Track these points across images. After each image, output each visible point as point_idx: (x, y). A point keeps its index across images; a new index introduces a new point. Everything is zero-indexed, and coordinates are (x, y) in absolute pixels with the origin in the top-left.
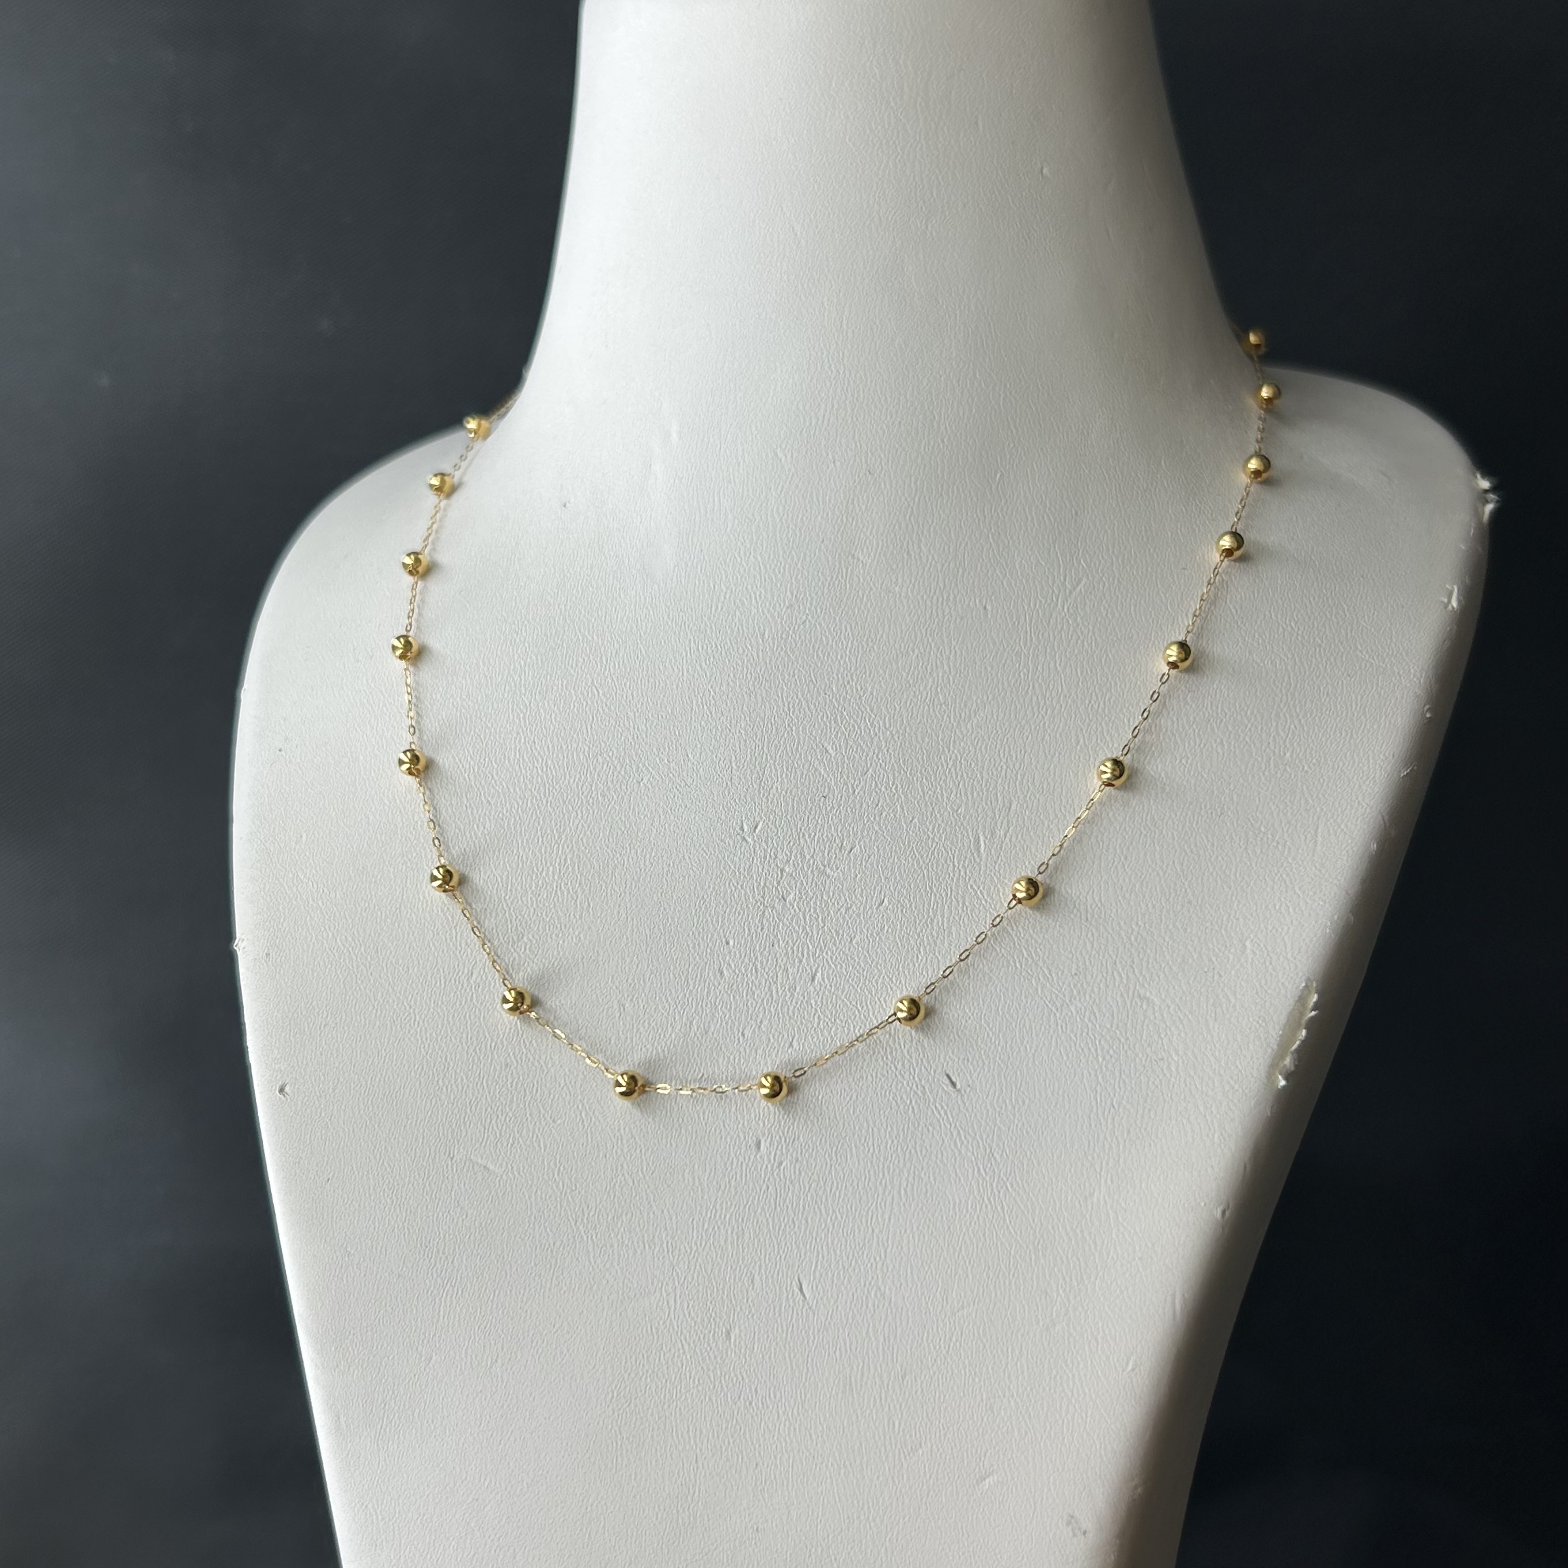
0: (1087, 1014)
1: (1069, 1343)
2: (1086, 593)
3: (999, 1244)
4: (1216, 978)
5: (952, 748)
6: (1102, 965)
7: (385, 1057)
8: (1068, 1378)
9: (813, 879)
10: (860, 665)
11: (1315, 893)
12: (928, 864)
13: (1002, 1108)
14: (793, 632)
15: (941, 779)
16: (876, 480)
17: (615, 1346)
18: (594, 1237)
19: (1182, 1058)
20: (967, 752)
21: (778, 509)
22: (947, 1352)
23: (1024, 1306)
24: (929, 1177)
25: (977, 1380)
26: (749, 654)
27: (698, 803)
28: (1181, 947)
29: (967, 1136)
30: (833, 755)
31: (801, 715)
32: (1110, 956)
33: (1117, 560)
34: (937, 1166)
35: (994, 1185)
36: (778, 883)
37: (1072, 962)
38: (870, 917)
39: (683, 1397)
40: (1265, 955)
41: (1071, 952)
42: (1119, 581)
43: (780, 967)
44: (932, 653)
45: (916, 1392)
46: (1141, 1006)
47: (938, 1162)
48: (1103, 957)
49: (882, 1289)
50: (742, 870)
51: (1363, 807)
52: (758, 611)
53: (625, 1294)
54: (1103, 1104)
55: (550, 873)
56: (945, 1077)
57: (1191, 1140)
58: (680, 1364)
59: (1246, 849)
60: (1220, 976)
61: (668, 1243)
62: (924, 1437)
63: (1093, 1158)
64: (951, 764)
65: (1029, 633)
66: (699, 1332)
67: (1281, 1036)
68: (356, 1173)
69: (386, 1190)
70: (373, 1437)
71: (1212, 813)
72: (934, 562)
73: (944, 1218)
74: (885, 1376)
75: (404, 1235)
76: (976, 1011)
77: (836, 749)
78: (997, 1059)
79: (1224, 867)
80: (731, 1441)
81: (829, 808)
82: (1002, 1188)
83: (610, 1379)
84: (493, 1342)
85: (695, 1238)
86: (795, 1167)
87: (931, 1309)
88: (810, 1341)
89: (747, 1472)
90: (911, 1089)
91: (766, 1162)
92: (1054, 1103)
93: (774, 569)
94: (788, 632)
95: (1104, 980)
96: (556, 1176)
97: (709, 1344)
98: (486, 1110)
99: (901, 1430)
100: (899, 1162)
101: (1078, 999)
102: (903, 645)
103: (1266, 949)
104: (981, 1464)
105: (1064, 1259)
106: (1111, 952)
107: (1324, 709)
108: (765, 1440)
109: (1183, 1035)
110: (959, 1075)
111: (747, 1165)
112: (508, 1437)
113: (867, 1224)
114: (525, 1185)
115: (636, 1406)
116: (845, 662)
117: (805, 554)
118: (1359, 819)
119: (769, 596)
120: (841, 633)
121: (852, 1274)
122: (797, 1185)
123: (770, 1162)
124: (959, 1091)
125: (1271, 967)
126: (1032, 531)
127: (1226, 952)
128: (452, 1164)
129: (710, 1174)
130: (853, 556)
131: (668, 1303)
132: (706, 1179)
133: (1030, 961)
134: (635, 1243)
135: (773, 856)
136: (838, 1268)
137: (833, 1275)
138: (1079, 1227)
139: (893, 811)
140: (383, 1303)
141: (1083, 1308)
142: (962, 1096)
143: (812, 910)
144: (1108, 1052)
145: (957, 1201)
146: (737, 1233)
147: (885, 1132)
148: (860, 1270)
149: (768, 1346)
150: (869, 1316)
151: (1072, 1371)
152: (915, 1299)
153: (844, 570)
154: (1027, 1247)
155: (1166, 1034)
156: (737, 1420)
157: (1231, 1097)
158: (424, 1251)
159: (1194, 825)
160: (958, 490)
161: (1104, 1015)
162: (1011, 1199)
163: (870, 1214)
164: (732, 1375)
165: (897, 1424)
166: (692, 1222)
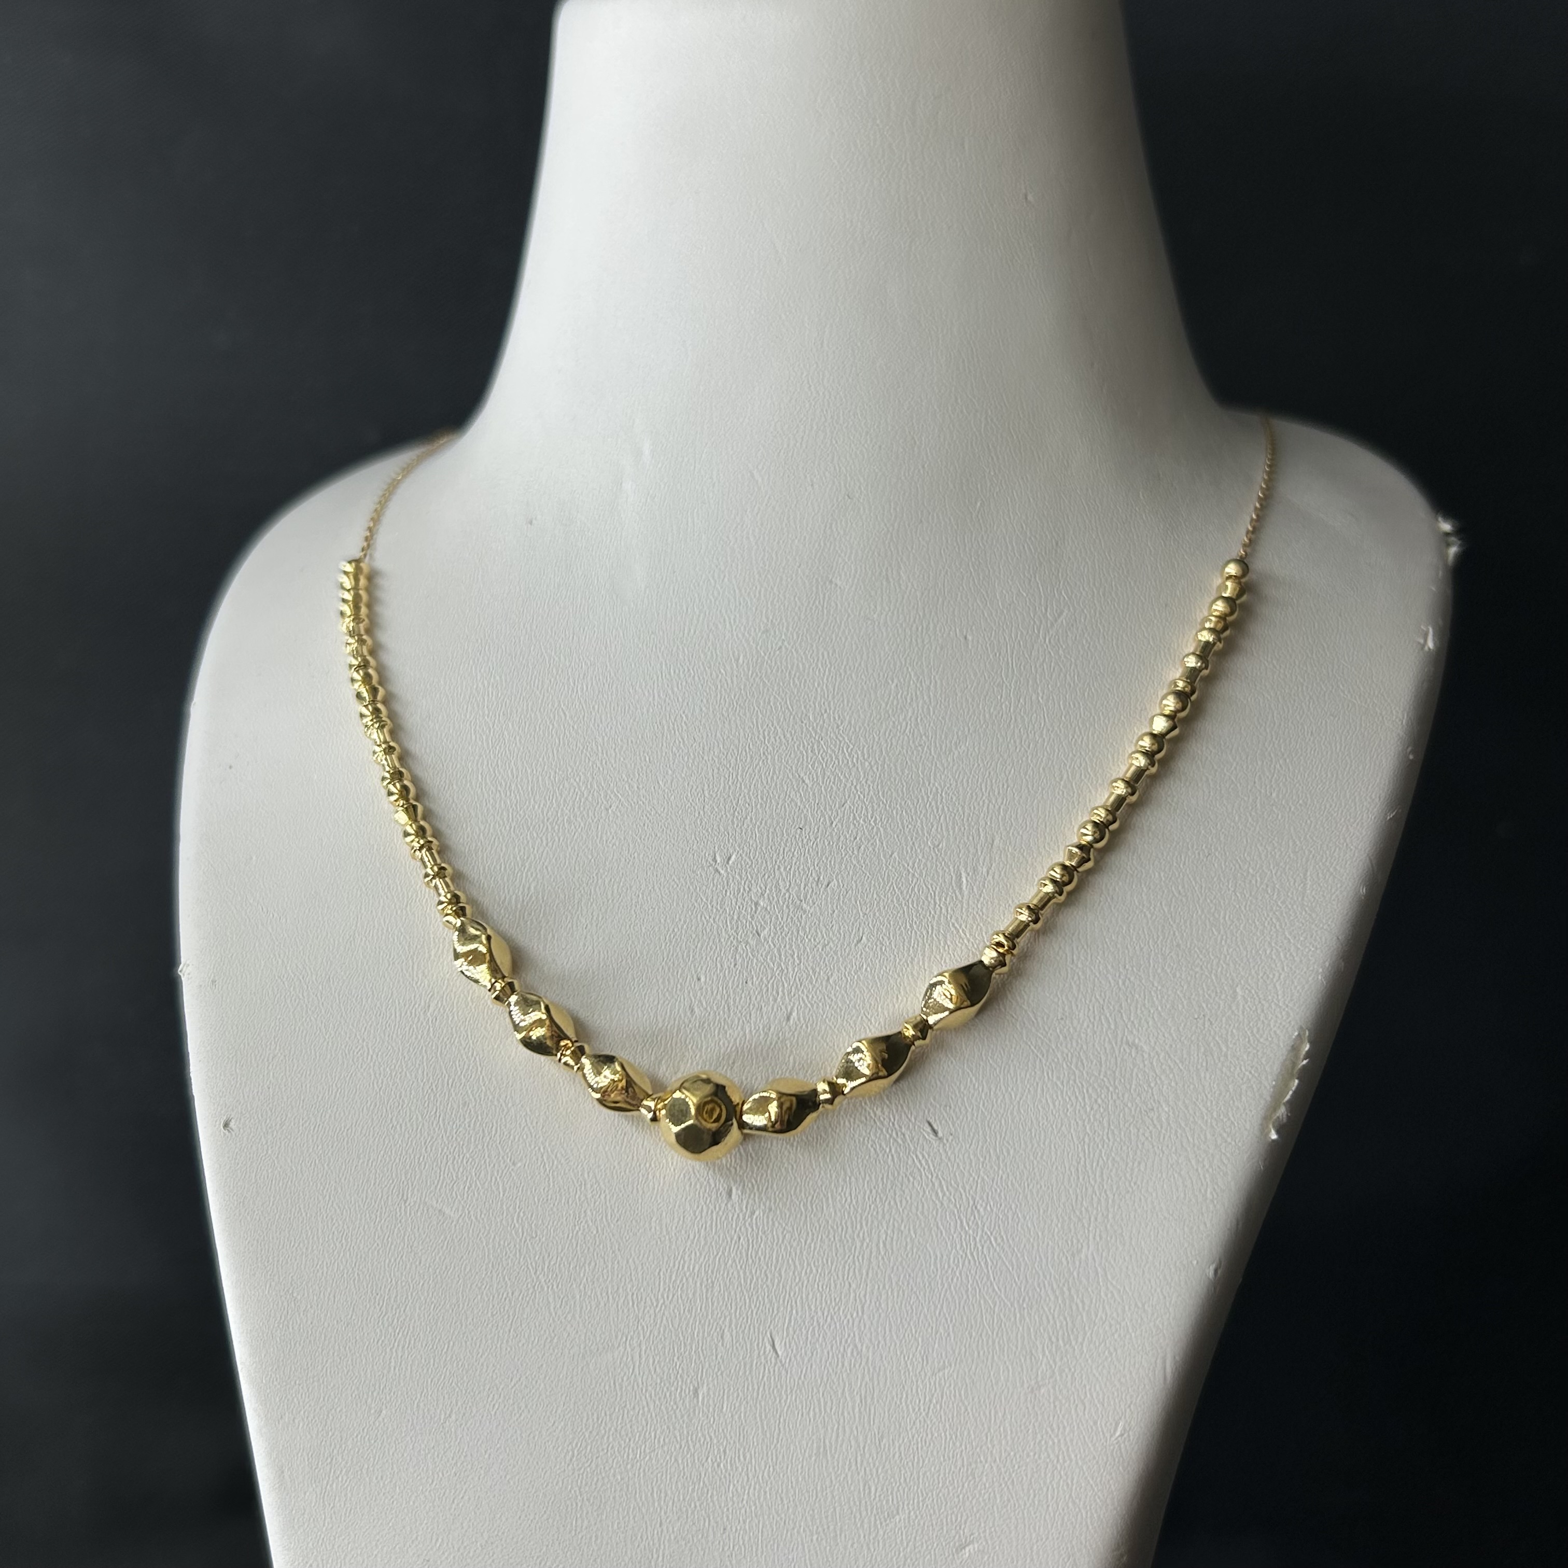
0: (1074, 1060)
1: (1055, 1407)
2: (1068, 625)
3: (982, 1302)
4: (1206, 1026)
5: (932, 781)
6: (1089, 1010)
7: (336, 1093)
8: (1054, 1443)
9: (788, 915)
10: (838, 693)
11: (1306, 938)
12: (908, 901)
13: (985, 1159)
14: (769, 658)
15: (921, 812)
16: (855, 504)
17: (575, 1403)
18: (555, 1287)
19: (1172, 1108)
20: (948, 785)
21: (754, 531)
22: (927, 1414)
23: (1007, 1368)
24: (909, 1230)
25: (958, 1444)
26: (723, 680)
27: (668, 832)
28: (1170, 992)
29: (950, 1188)
30: (810, 786)
31: (777, 744)
32: (1097, 999)
33: (1098, 593)
34: (918, 1218)
35: (978, 1239)
36: (752, 917)
37: (1058, 1006)
38: (848, 955)
39: (648, 1457)
40: (1257, 1003)
41: (1057, 996)
42: (1100, 614)
43: (754, 1005)
44: (912, 682)
46: (1130, 1054)
47: (918, 1213)
48: (1091, 1001)
49: (859, 1346)
50: (714, 903)
51: (1351, 850)
52: (732, 635)
53: (587, 1348)
54: (1092, 1155)
56: (927, 1125)
57: (1182, 1195)
58: (644, 1423)
59: (1234, 891)
60: (1211, 1023)
61: (633, 1294)
62: (901, 1503)
63: (1081, 1212)
64: (931, 797)
65: (1010, 665)
66: (665, 1389)
67: (1274, 1087)
68: (304, 1214)
69: (336, 1232)
70: (318, 1493)
71: (1199, 854)
72: (913, 590)
73: (925, 1273)
74: (861, 1438)
75: (354, 1280)
77: (813, 779)
78: (981, 1106)
79: (1213, 910)
80: (698, 1504)
81: (805, 841)
82: (986, 1242)
83: (571, 1436)
84: (446, 1397)
85: (662, 1290)
86: (768, 1217)
87: (911, 1369)
88: (783, 1401)
89: (714, 1537)
90: (891, 1136)
91: (738, 1211)
92: (1040, 1154)
93: (749, 593)
94: (763, 657)
95: (1091, 1026)
96: (515, 1221)
98: (442, 1150)
99: (878, 1495)
100: (877, 1213)
101: (1064, 1045)
102: (881, 674)
103: (1258, 996)
104: (962, 1533)
105: (1050, 1317)
106: (1098, 997)
107: (1309, 750)
108: (734, 1503)
110: (941, 1123)
111: (718, 1213)
112: (461, 1496)
113: (843, 1277)
114: (483, 1230)
115: (597, 1466)
116: (822, 690)
117: (781, 579)
118: (1349, 863)
119: (744, 621)
120: (818, 660)
121: (827, 1331)
122: (770, 1236)
123: (742, 1210)
124: (940, 1139)
125: (1263, 1015)
126: (1012, 560)
127: (1217, 999)
128: (406, 1207)
129: (678, 1223)
130: (831, 582)
131: (633, 1359)
132: (674, 1228)
134: (599, 1293)
135: (747, 889)
136: (812, 1324)
137: (807, 1332)
138: (1066, 1285)
139: (872, 844)
140: (331, 1353)
141: (1070, 1370)
142: (944, 1145)
143: (788, 947)
144: (1096, 1101)
145: (939, 1256)
146: (706, 1286)
147: (864, 1181)
148: (836, 1327)
149: (737, 1405)
150: (844, 1375)
151: (1057, 1436)
152: (894, 1359)
153: (822, 596)
154: (1012, 1305)
155: (1156, 1083)
156: (704, 1482)
157: (1223, 1151)
158: (375, 1298)
159: (1181, 866)
160: (938, 517)
161: (1092, 1062)
162: (996, 1254)
163: (847, 1267)
164: (700, 1435)
165: (873, 1489)
166: (659, 1273)
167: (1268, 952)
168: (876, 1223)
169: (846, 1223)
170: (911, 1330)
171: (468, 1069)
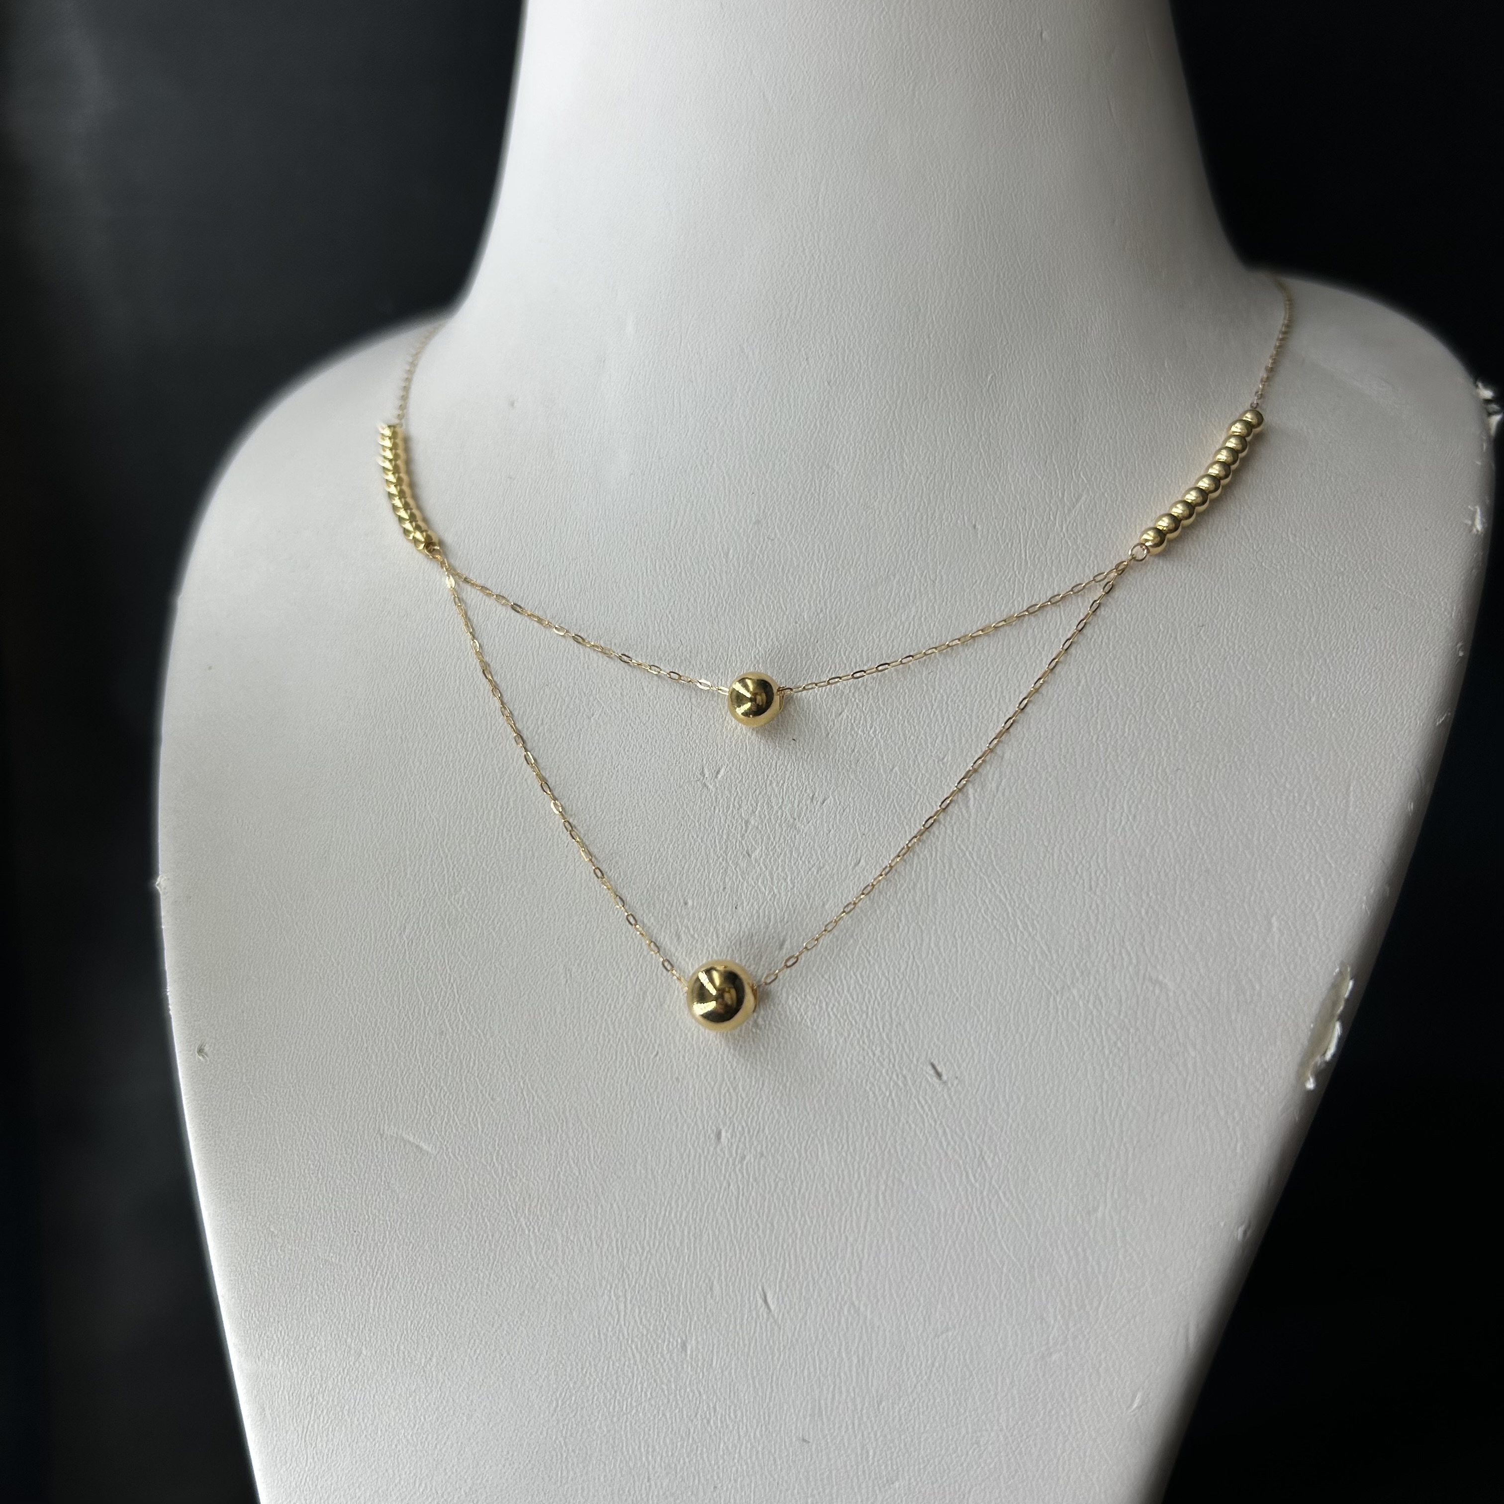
0: (1092, 998)
1: (1067, 1375)
2: (1087, 511)
3: (989, 1261)
4: (1238, 961)
5: (937, 688)
6: (1108, 942)
7: (311, 1019)
8: (1065, 1414)
9: (781, 834)
10: (835, 591)
11: (1349, 862)
12: (910, 820)
13: (994, 1105)
14: (760, 552)
15: (925, 722)
17: (559, 1351)
18: (536, 1230)
19: (1199, 1053)
20: (955, 692)
21: (744, 411)
22: (929, 1378)
23: (1016, 1332)
24: (910, 1181)
25: (962, 1411)
26: (712, 577)
28: (1198, 923)
29: (955, 1136)
31: (769, 646)
32: (1117, 931)
33: (1120, 474)
34: (920, 1168)
35: (985, 1194)
36: (743, 836)
37: (1074, 937)
38: (845, 878)
39: (634, 1411)
40: (1294, 935)
41: (1073, 926)
42: (1122, 497)
44: (915, 578)
45: (893, 1420)
46: (1153, 991)
47: (921, 1163)
48: (1110, 932)
49: (856, 1303)
50: (702, 821)
51: (1398, 761)
52: (722, 527)
53: (570, 1296)
54: (1110, 1105)
55: (491, 817)
56: (930, 1067)
57: (1210, 1150)
58: (630, 1375)
59: (1270, 809)
60: (1243, 958)
61: (617, 1240)
63: (1098, 1167)
64: (936, 705)
65: (1023, 556)
66: (652, 1342)
67: (1313, 1030)
68: (279, 1147)
69: (312, 1166)
70: (300, 1433)
71: (1231, 767)
72: (917, 474)
73: (927, 1227)
74: (858, 1400)
75: (331, 1217)
76: (965, 991)
78: (989, 1047)
79: (1245, 831)
80: (687, 1460)
81: (799, 753)
82: (993, 1196)
83: (555, 1386)
84: (427, 1339)
85: (647, 1237)
86: (759, 1164)
87: (912, 1330)
88: (775, 1358)
89: (705, 1494)
90: (891, 1078)
91: (727, 1155)
92: (1053, 1102)
93: (739, 480)
94: (755, 551)
95: (1110, 960)
96: (495, 1159)
97: (662, 1356)
98: (419, 1083)
99: (876, 1459)
100: (876, 1162)
101: (1080, 980)
102: (882, 568)
103: (1295, 927)
105: (1064, 1281)
106: (1118, 928)
107: (1351, 647)
108: (724, 1461)
109: (1200, 1025)
110: (945, 1064)
111: (706, 1158)
113: (840, 1231)
114: (461, 1169)
115: (582, 1417)
116: (818, 587)
117: (774, 464)
118: (1395, 775)
119: (734, 510)
120: (813, 554)
121: (822, 1286)
122: (761, 1184)
123: (731, 1155)
124: (945, 1083)
125: (1300, 949)
126: (1026, 439)
127: (1250, 931)
128: (382, 1142)
129: (665, 1165)
130: (828, 467)
131: (617, 1309)
132: (660, 1172)
133: (1026, 935)
134: (582, 1239)
135: (737, 806)
136: (807, 1279)
137: (801, 1287)
138: (1081, 1245)
139: (871, 757)
140: (309, 1290)
141: (1084, 1336)
142: (949, 1089)
144: (1115, 1043)
145: (943, 1210)
146: (694, 1235)
147: (862, 1126)
148: (832, 1283)
149: (728, 1360)
150: (841, 1334)
151: (1069, 1405)
152: (894, 1318)
153: (817, 482)
154: (1022, 1265)
155: (1182, 1025)
156: (693, 1438)
157: (1255, 1101)
158: (353, 1235)
159: (1211, 781)
160: (945, 393)
161: (1111, 1000)
162: (1004, 1211)
163: (844, 1219)
164: (688, 1390)
165: (871, 1453)
166: (644, 1220)
167: (1307, 878)
168: (875, 1172)
169: (843, 1171)
170: (912, 1289)
171: (444, 997)
